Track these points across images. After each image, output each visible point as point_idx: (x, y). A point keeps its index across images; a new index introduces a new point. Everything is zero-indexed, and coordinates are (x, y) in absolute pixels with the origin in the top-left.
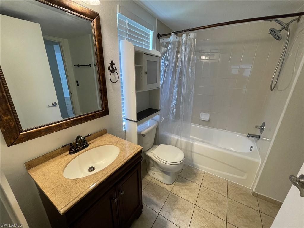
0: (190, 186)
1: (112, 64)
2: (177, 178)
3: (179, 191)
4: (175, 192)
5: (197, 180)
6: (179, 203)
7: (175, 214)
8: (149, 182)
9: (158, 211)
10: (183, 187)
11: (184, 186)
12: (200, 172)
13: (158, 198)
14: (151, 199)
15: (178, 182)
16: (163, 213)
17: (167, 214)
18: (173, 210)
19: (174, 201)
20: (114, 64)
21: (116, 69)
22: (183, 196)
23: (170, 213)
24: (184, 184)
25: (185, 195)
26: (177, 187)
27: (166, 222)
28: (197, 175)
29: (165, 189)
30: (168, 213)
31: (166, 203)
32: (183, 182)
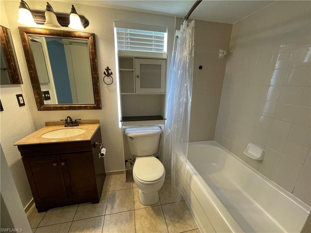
0: (157, 223)
1: (108, 69)
2: (156, 205)
3: (142, 217)
4: (137, 214)
5: (174, 226)
6: (127, 225)
7: (112, 228)
8: (132, 187)
9: (107, 213)
10: (149, 217)
11: (152, 216)
12: (192, 223)
13: (120, 205)
14: (115, 200)
15: (153, 209)
16: (107, 217)
17: (108, 222)
18: (116, 224)
19: (126, 219)
20: (110, 70)
21: (112, 73)
22: (138, 223)
23: (110, 224)
24: (154, 216)
25: (140, 225)
26: (145, 212)
27: (100, 226)
28: (181, 221)
29: (134, 203)
30: (110, 221)
31: (120, 213)
32: (156, 213)
